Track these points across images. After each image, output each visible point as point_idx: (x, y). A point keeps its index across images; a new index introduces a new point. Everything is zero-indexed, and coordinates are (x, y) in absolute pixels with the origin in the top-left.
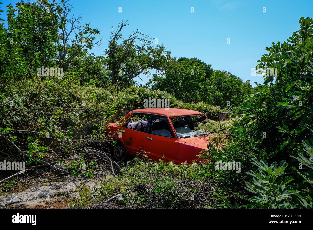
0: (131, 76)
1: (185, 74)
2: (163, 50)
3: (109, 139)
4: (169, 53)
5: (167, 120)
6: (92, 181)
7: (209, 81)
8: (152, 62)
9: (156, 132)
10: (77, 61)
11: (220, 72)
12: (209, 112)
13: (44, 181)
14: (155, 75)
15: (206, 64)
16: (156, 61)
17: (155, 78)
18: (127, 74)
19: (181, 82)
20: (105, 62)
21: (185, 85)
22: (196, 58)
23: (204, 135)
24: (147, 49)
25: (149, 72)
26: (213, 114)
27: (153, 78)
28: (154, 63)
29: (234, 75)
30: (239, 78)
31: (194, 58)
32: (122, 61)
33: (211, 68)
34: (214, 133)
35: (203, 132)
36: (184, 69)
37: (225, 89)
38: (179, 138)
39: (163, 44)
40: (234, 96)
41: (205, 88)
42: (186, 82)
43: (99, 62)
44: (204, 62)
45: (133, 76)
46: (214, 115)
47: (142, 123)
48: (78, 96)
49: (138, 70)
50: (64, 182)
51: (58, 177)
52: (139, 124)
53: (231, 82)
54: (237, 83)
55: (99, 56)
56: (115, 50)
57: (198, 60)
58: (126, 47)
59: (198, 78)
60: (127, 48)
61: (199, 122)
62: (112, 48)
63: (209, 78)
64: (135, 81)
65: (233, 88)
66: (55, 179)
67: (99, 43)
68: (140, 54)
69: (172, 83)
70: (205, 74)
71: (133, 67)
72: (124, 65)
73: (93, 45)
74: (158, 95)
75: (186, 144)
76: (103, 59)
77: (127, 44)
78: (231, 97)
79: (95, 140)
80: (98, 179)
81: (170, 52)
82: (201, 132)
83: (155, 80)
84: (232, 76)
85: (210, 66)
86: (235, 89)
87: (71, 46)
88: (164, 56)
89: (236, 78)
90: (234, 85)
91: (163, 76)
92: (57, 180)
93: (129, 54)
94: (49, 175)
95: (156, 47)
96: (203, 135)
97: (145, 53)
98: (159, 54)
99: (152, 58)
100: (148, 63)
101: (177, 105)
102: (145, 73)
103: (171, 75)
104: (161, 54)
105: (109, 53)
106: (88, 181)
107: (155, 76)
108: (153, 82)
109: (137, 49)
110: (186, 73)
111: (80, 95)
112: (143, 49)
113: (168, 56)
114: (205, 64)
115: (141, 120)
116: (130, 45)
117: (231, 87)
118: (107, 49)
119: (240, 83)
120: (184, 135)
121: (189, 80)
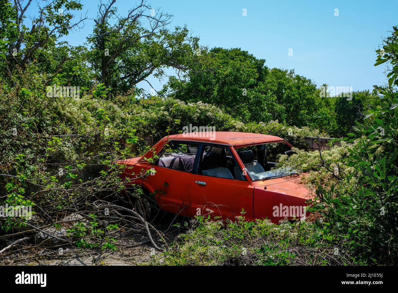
0: (133, 79)
1: (223, 75)
2: (187, 35)
3: (128, 185)
4: (197, 40)
5: (231, 151)
6: (110, 256)
7: (262, 86)
8: (168, 56)
9: (209, 172)
10: (41, 55)
11: (280, 71)
12: (291, 138)
13: (27, 259)
14: (172, 78)
15: (257, 58)
16: (175, 55)
17: (173, 83)
18: (125, 77)
19: (216, 88)
20: (88, 56)
21: (223, 94)
22: (240, 49)
23: (293, 176)
24: (159, 34)
25: (162, 72)
26: (297, 140)
27: (168, 83)
28: (172, 58)
29: (303, 77)
30: (310, 81)
31: (235, 48)
32: (118, 55)
33: (265, 64)
34: (311, 172)
35: (291, 170)
36: (221, 66)
37: (289, 100)
38: (254, 181)
39: (185, 25)
40: (302, 111)
41: (257, 98)
42: (225, 89)
43: (78, 57)
44: (252, 55)
45: (136, 80)
46: (299, 142)
47: (180, 158)
48: (68, 114)
49: (146, 69)
50: (62, 259)
51: (48, 251)
52: (176, 160)
53: (298, 88)
54: (308, 90)
55: (78, 46)
56: (106, 35)
57: (244, 52)
58: (124, 31)
59: (246, 82)
60: (126, 32)
61: (280, 154)
62: (101, 33)
63: (263, 81)
64: (139, 88)
65: (301, 97)
66: (46, 256)
67: (81, 25)
68: (148, 43)
69: (202, 91)
70: (257, 75)
71: (137, 64)
72: (121, 61)
73: (71, 28)
74: (200, 110)
75: (266, 190)
76: (84, 51)
77: (126, 26)
78: (299, 112)
79: (104, 187)
80: (119, 253)
81: (199, 39)
82: (287, 169)
83: (172, 86)
84: (298, 78)
85: (263, 61)
86: (304, 99)
87: (31, 28)
88: (188, 45)
89: (305, 81)
90: (303, 92)
91: (186, 79)
92: (49, 257)
93: (129, 43)
94: (33, 249)
95: (175, 30)
96: (292, 174)
97: (155, 40)
98: (180, 43)
99: (168, 49)
100: (161, 58)
101: (234, 127)
102: (156, 75)
103: (200, 76)
104: (183, 43)
105: (95, 41)
106: (102, 256)
107: (173, 80)
108: (169, 89)
109: (143, 33)
110: (225, 73)
111: (70, 112)
112: (153, 34)
113: (194, 45)
114: (254, 58)
115: (176, 153)
116: (132, 27)
117: (297, 96)
118: (92, 34)
119: (312, 89)
120: (261, 176)
121: (230, 85)
